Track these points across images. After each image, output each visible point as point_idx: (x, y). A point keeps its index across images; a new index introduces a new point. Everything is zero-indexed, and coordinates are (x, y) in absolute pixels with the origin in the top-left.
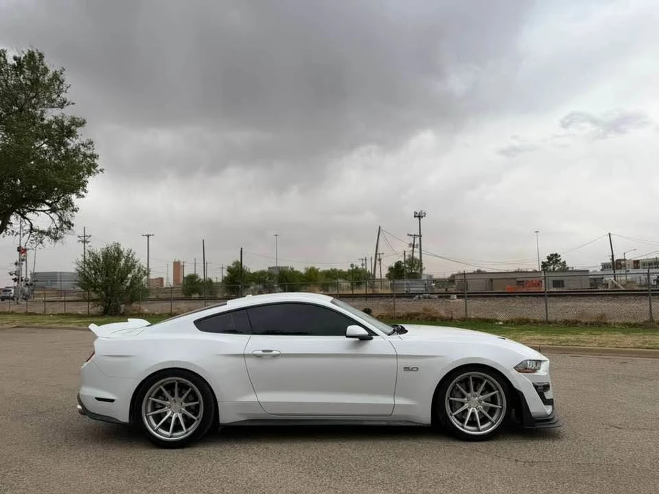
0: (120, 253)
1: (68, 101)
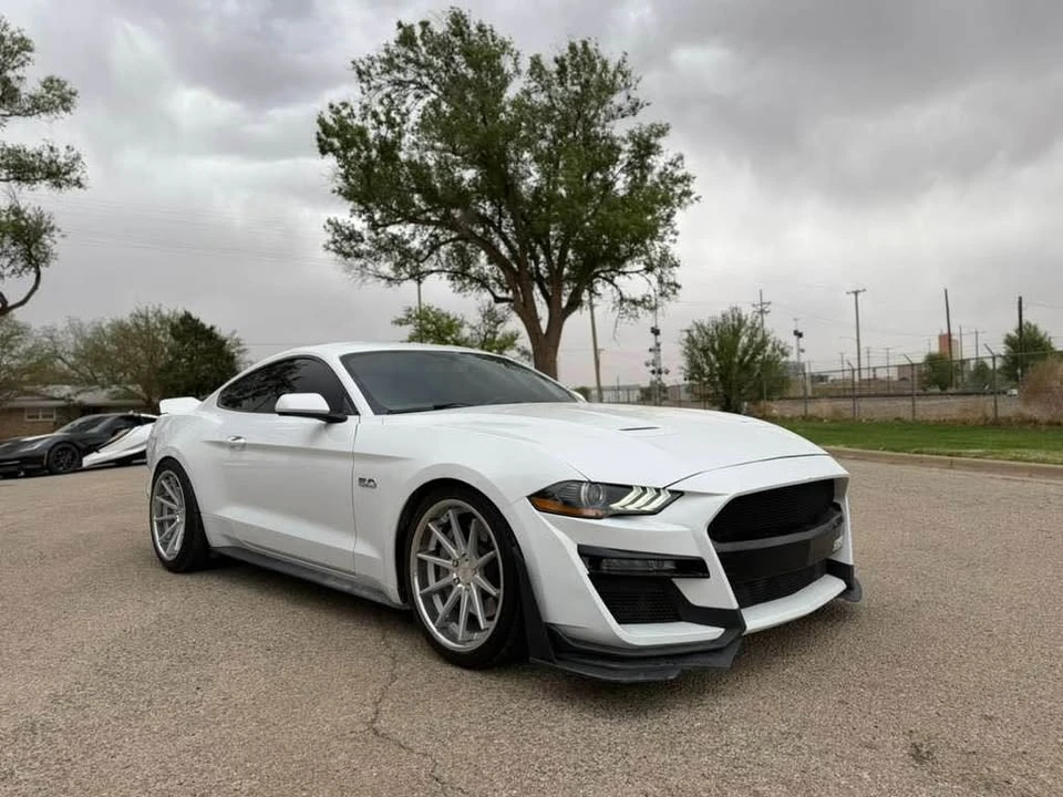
0: (741, 322)
1: (640, 102)
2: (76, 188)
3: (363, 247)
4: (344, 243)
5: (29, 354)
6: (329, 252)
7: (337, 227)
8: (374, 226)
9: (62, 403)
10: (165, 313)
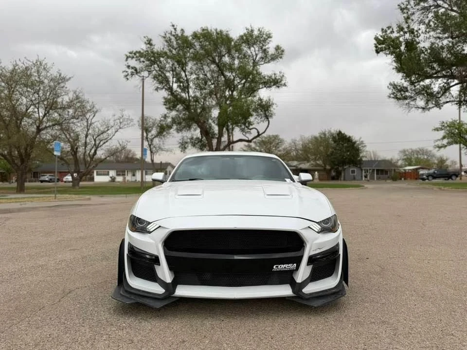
2: (284, 87)
3: (407, 94)
4: (399, 93)
5: (284, 149)
6: (391, 99)
7: (394, 86)
8: (412, 83)
9: (294, 168)
10: (333, 131)
